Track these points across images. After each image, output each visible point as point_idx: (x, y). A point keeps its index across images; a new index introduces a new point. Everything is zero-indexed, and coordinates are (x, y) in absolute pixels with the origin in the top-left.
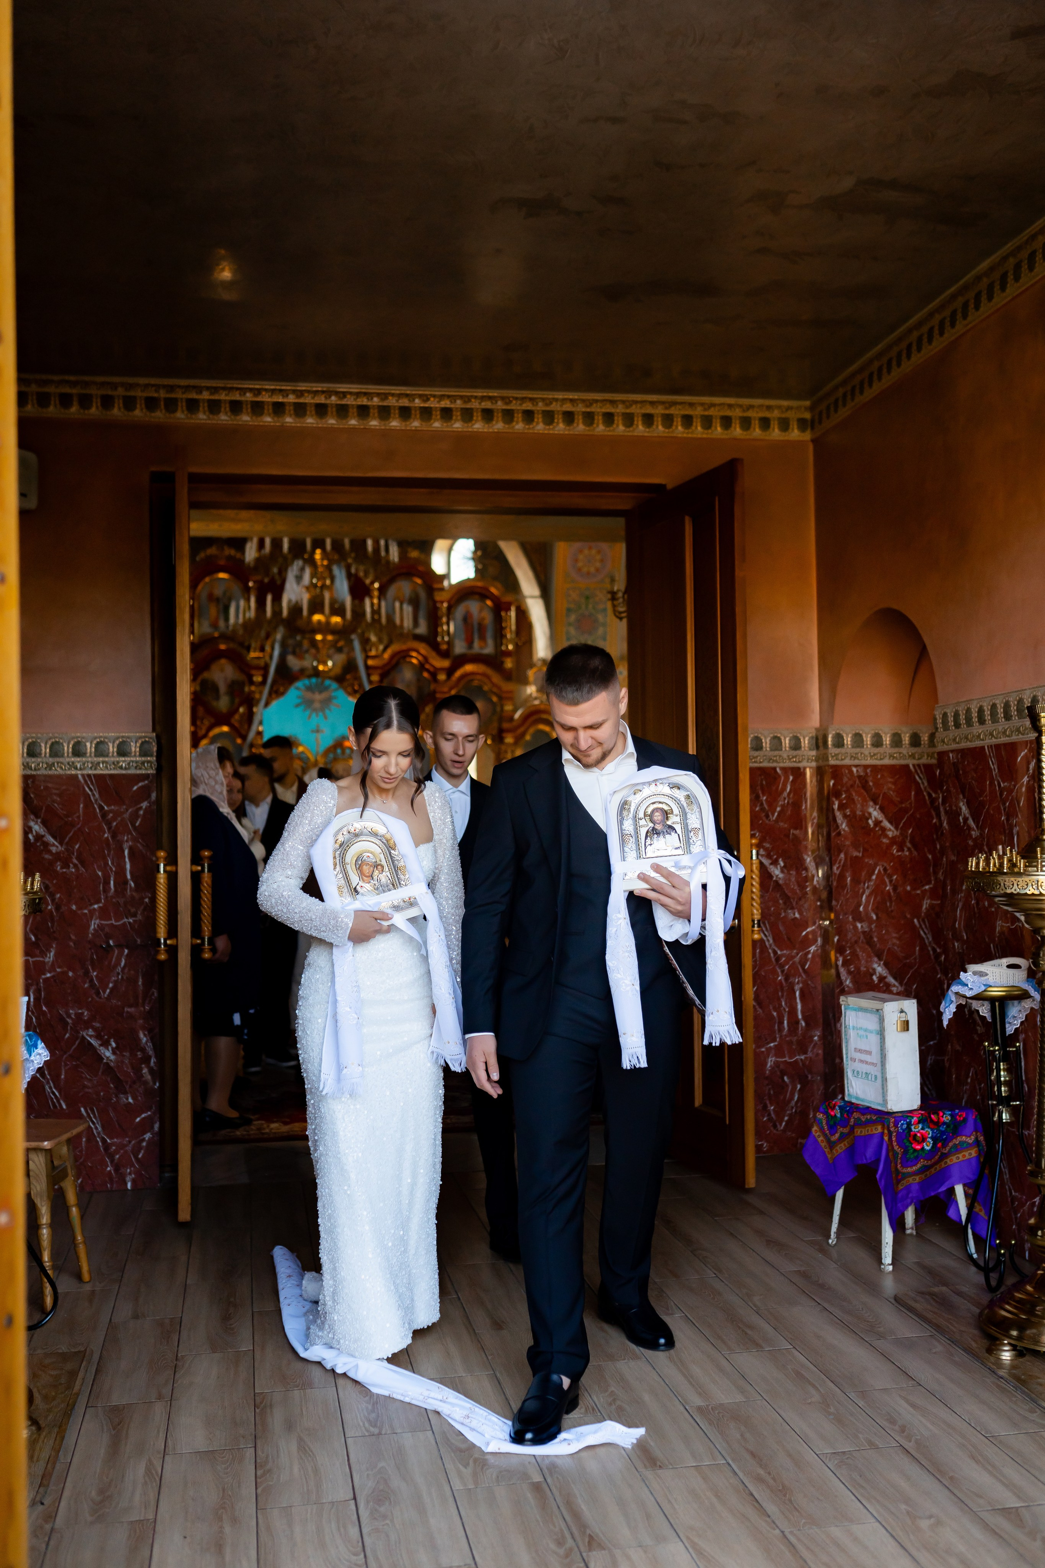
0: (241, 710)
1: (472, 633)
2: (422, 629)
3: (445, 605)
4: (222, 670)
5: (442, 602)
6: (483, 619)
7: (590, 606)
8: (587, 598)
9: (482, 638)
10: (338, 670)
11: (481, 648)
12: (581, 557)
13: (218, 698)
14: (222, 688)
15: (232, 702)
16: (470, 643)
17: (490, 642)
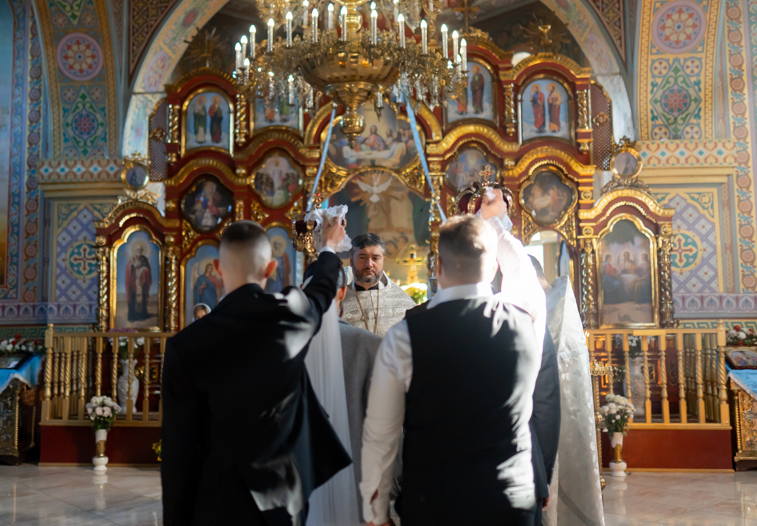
0: (296, 204)
1: (544, 115)
2: (487, 113)
3: (512, 85)
4: (277, 164)
5: (509, 82)
6: (556, 99)
7: (680, 79)
8: (676, 70)
9: (554, 120)
10: (396, 160)
11: (554, 131)
12: (669, 23)
13: (272, 193)
14: (277, 183)
15: (287, 197)
16: (541, 126)
17: (563, 123)
